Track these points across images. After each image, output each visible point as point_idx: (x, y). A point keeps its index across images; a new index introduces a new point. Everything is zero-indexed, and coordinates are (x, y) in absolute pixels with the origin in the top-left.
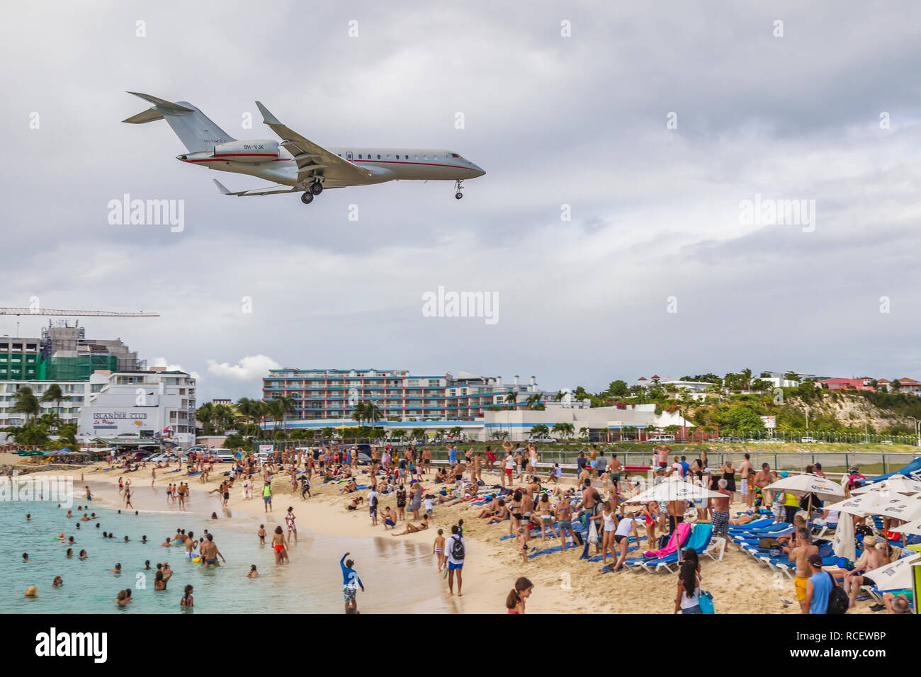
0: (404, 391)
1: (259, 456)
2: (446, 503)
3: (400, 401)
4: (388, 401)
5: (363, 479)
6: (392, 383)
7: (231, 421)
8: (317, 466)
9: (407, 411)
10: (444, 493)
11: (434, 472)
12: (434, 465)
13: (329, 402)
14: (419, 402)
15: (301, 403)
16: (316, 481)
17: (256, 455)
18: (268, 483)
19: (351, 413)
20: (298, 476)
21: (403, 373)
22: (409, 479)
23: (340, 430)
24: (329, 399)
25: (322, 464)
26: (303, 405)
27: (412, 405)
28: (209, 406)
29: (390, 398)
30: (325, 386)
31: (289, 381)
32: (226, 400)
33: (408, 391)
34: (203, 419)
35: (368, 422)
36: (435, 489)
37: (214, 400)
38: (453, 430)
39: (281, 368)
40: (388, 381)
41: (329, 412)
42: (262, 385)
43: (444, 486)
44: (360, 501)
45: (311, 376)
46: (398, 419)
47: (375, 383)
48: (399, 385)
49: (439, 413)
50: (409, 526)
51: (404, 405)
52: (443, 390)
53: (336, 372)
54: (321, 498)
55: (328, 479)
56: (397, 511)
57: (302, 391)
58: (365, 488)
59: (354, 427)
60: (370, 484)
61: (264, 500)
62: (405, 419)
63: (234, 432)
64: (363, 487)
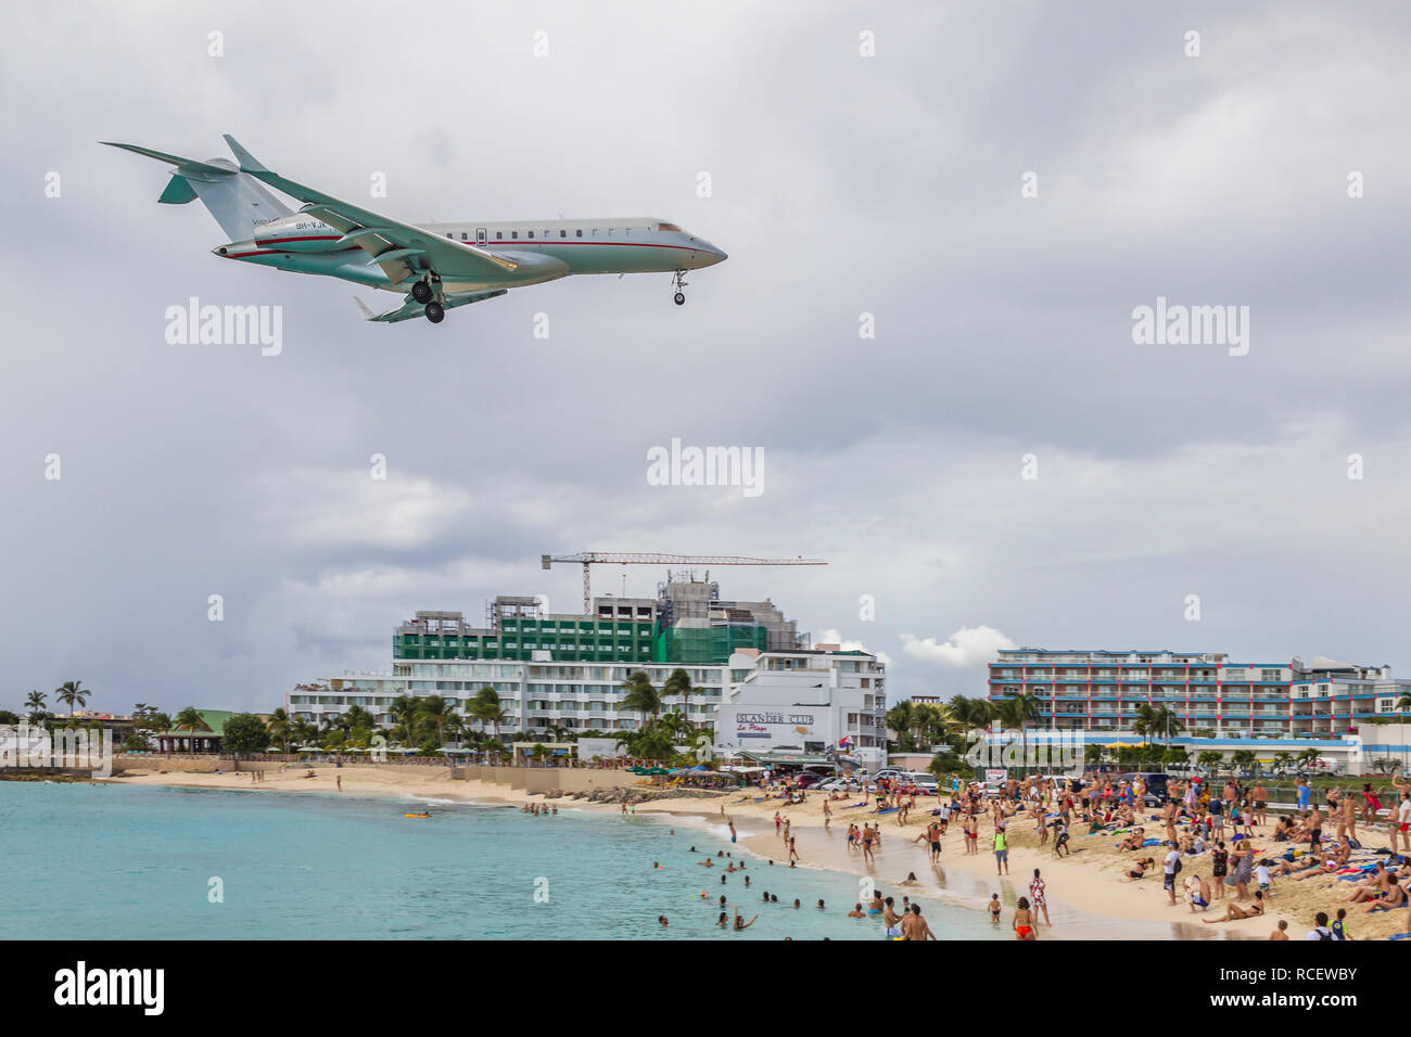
0: (1219, 688)
1: (986, 786)
2: (1294, 875)
3: (1212, 705)
4: (1193, 704)
5: (1156, 831)
6: (1200, 674)
7: (940, 731)
8: (1078, 806)
9: (1225, 722)
10: (1290, 858)
11: (1273, 823)
12: (1272, 811)
13: (1095, 704)
14: (1245, 706)
15: (1049, 705)
16: (1077, 829)
17: (981, 785)
18: (1002, 830)
19: (1131, 723)
20: (1048, 821)
21: (1218, 658)
22: (1229, 832)
23: (1112, 750)
24: (1094, 698)
25: (1086, 803)
26: (1053, 708)
27: (1233, 711)
28: (905, 706)
29: (1196, 699)
30: (1088, 677)
31: (1030, 670)
32: (933, 698)
33: (1225, 688)
34: (897, 726)
35: (1160, 737)
36: (1277, 850)
37: (914, 698)
38: (1305, 755)
39: (1016, 648)
40: (1193, 670)
41: (1095, 720)
42: (987, 674)
43: (1289, 847)
44: (1150, 865)
45: (1066, 660)
46: (1210, 734)
47: (1170, 674)
48: (1211, 678)
49: (1280, 725)
50: (1231, 908)
51: (1219, 710)
52: (1287, 687)
53: (1107, 654)
54: (1085, 858)
55: (1096, 828)
56: (1212, 883)
57: (1051, 685)
58: (1156, 844)
59: (1136, 745)
60: (1165, 837)
61: (995, 856)
62: (1220, 734)
63: (945, 748)
64: (1154, 843)
